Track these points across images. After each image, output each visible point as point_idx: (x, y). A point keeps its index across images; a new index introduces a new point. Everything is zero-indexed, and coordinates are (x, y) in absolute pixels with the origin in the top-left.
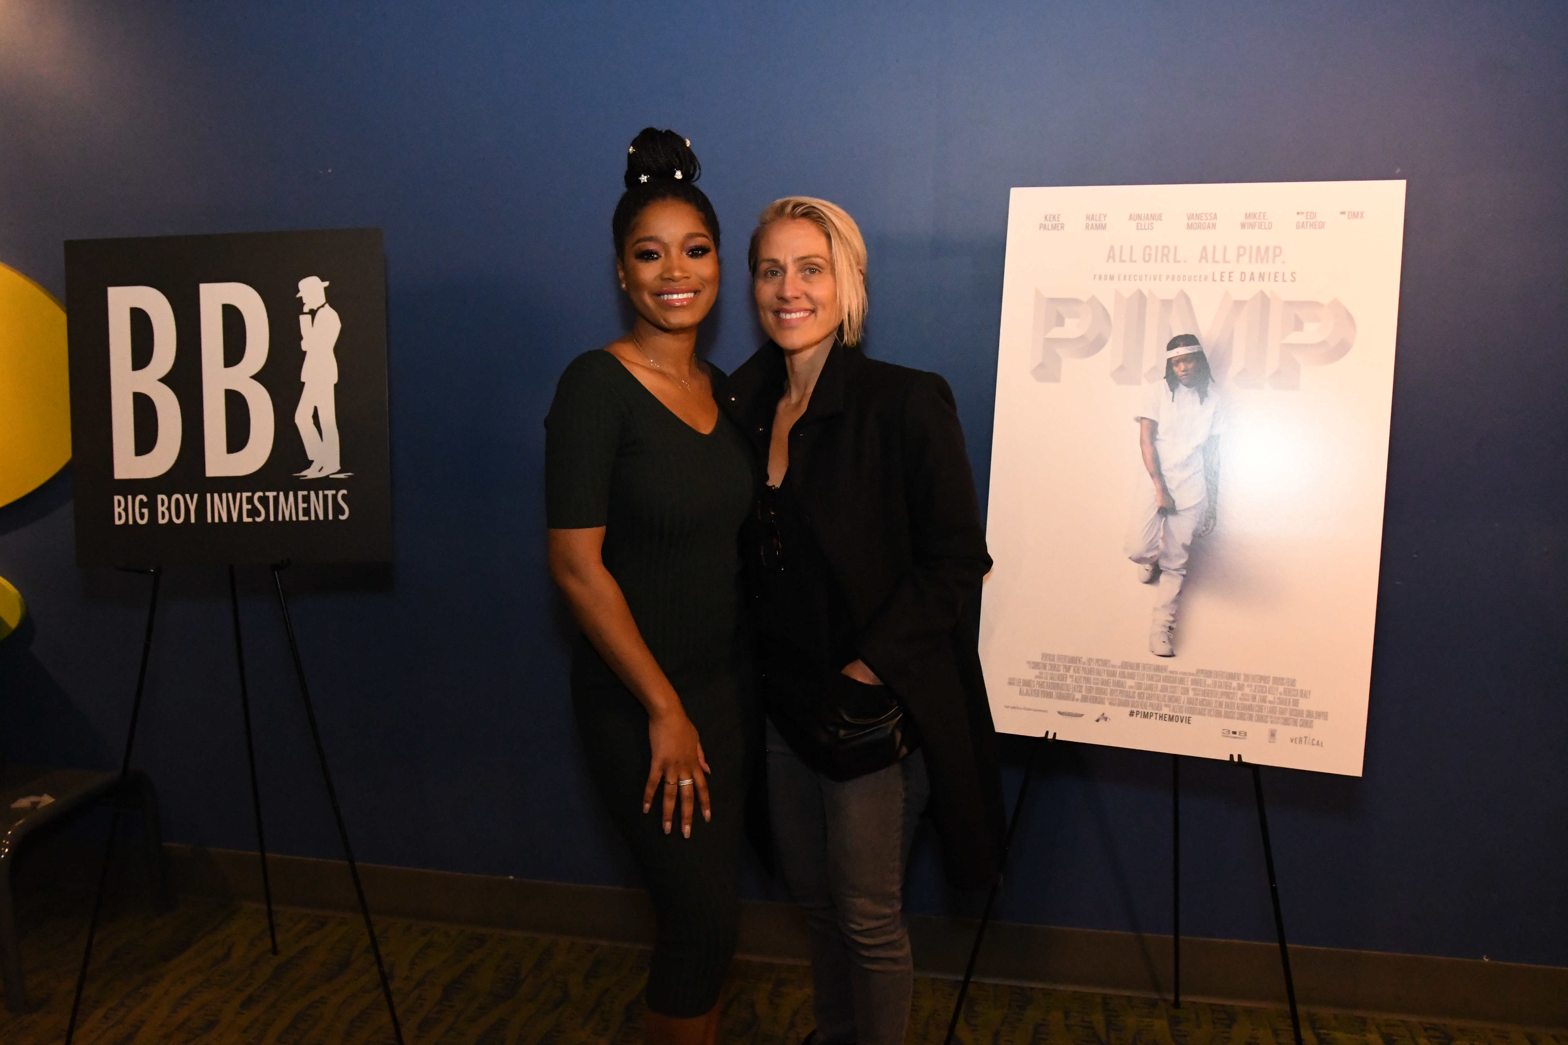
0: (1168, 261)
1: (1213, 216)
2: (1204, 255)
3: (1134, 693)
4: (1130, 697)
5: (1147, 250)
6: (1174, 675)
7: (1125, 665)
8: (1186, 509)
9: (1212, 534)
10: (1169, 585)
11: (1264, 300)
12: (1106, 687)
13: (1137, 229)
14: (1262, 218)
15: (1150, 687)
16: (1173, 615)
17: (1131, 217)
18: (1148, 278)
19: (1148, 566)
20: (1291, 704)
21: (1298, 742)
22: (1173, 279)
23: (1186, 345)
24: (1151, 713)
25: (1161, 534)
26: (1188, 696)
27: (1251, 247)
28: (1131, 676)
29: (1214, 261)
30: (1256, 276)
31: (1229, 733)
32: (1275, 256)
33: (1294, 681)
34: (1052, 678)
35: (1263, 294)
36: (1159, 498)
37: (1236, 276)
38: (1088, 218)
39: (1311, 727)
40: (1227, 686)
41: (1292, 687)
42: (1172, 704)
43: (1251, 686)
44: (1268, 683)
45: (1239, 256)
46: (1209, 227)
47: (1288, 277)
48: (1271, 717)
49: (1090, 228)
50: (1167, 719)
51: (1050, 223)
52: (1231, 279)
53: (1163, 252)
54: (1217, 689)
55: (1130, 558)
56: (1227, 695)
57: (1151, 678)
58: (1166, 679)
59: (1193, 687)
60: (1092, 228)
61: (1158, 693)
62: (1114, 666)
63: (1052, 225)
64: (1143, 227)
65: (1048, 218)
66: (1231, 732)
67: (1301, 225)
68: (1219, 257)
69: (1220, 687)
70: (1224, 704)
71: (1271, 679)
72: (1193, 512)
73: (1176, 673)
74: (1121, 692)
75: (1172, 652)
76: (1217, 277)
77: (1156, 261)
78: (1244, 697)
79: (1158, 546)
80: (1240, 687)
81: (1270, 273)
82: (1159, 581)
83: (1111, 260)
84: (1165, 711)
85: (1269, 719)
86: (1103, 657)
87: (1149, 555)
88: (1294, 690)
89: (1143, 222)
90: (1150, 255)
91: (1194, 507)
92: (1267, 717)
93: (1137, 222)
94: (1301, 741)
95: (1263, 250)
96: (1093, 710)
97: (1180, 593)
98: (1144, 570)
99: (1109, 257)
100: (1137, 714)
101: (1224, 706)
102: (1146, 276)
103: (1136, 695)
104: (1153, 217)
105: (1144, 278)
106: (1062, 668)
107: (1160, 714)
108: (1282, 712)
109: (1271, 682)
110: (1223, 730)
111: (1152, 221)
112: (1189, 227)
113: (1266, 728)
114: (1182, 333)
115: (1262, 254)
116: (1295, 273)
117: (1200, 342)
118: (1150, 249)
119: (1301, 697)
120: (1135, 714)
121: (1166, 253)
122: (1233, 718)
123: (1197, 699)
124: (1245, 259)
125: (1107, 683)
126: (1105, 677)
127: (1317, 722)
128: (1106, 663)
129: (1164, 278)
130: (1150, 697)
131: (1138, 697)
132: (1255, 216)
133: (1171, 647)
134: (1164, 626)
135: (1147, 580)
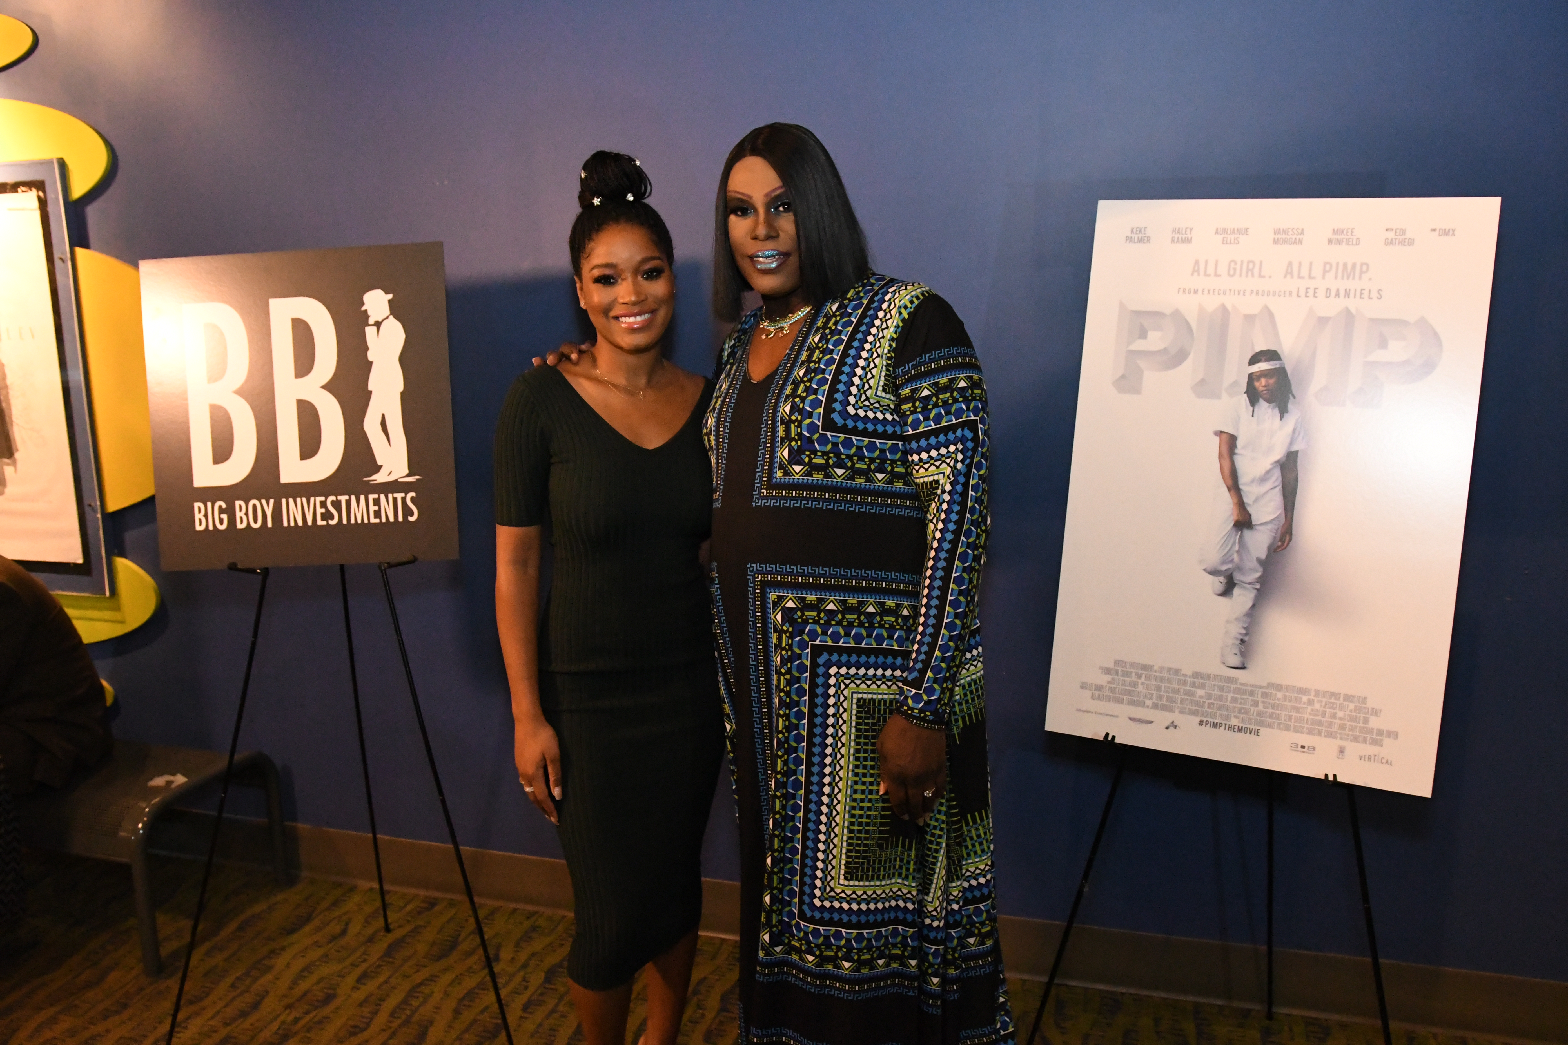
0: (1253, 275)
1: (1300, 231)
2: (1289, 271)
3: (1204, 702)
4: (1200, 707)
5: (1232, 265)
6: (1245, 688)
7: (1196, 675)
8: (1262, 524)
9: (1287, 548)
10: (1243, 598)
11: (1349, 317)
12: (1176, 696)
13: (1223, 243)
14: (1349, 235)
15: (1220, 698)
16: (1245, 628)
17: (1217, 233)
18: (1232, 292)
19: (1222, 579)
20: (1361, 722)
21: (1367, 759)
22: (1257, 293)
23: (1268, 360)
24: (1220, 723)
25: (1237, 548)
26: (1258, 709)
27: (1338, 264)
28: (1202, 686)
29: (1299, 277)
30: (1342, 293)
31: (1297, 748)
32: (1361, 272)
33: (1365, 698)
34: (1124, 684)
35: (1347, 311)
36: (1236, 512)
37: (1321, 293)
38: (1174, 231)
39: (1381, 745)
40: (1298, 700)
41: (1363, 705)
42: (1242, 716)
43: (1321, 702)
44: (1339, 700)
45: (1325, 272)
46: (1295, 243)
47: (1374, 294)
48: (1340, 734)
49: (1175, 241)
50: (1236, 730)
51: (1136, 236)
52: (1316, 295)
53: (1248, 267)
54: (1287, 703)
55: (1204, 570)
56: (1297, 710)
57: (1222, 689)
58: (1238, 691)
59: (1263, 700)
60: (1178, 241)
61: (1228, 704)
62: (1185, 676)
63: (1138, 238)
64: (1229, 242)
65: (1134, 231)
66: (1299, 746)
67: (1389, 241)
68: (1305, 272)
69: (1290, 701)
70: (1293, 717)
71: (1342, 696)
72: (1269, 527)
73: (1246, 685)
74: (1191, 701)
75: (1244, 665)
76: (1302, 293)
77: (1241, 275)
78: (1314, 712)
79: (1233, 559)
80: (1310, 702)
81: (1355, 291)
82: (1232, 594)
83: (1196, 274)
84: (1234, 722)
85: (1339, 736)
86: (1173, 666)
87: (1224, 568)
88: (1365, 708)
89: (1229, 237)
90: (1235, 269)
91: (1270, 522)
92: (1336, 733)
93: (1223, 236)
94: (1369, 758)
95: (1349, 267)
96: (1163, 718)
97: (1253, 606)
98: (1218, 583)
99: (1194, 271)
100: (1206, 724)
101: (1293, 720)
102: (1230, 290)
103: (1206, 704)
104: (1239, 231)
105: (1228, 292)
106: (1133, 674)
107: (1229, 725)
108: (1352, 729)
109: (1342, 699)
110: (1292, 744)
111: (1238, 236)
112: (1276, 242)
113: (1334, 744)
114: (1264, 349)
115: (1349, 271)
116: (1381, 291)
117: (1282, 357)
118: (1236, 264)
119: (1372, 715)
120: (1204, 724)
121: (1251, 268)
122: (1302, 733)
123: (1266, 712)
124: (1330, 276)
125: (1177, 692)
126: (1176, 686)
127: (1387, 741)
128: (1177, 672)
129: (1248, 293)
130: (1220, 708)
131: (1209, 707)
132: (1343, 232)
133: (1242, 659)
134: (1236, 638)
135: (1219, 592)
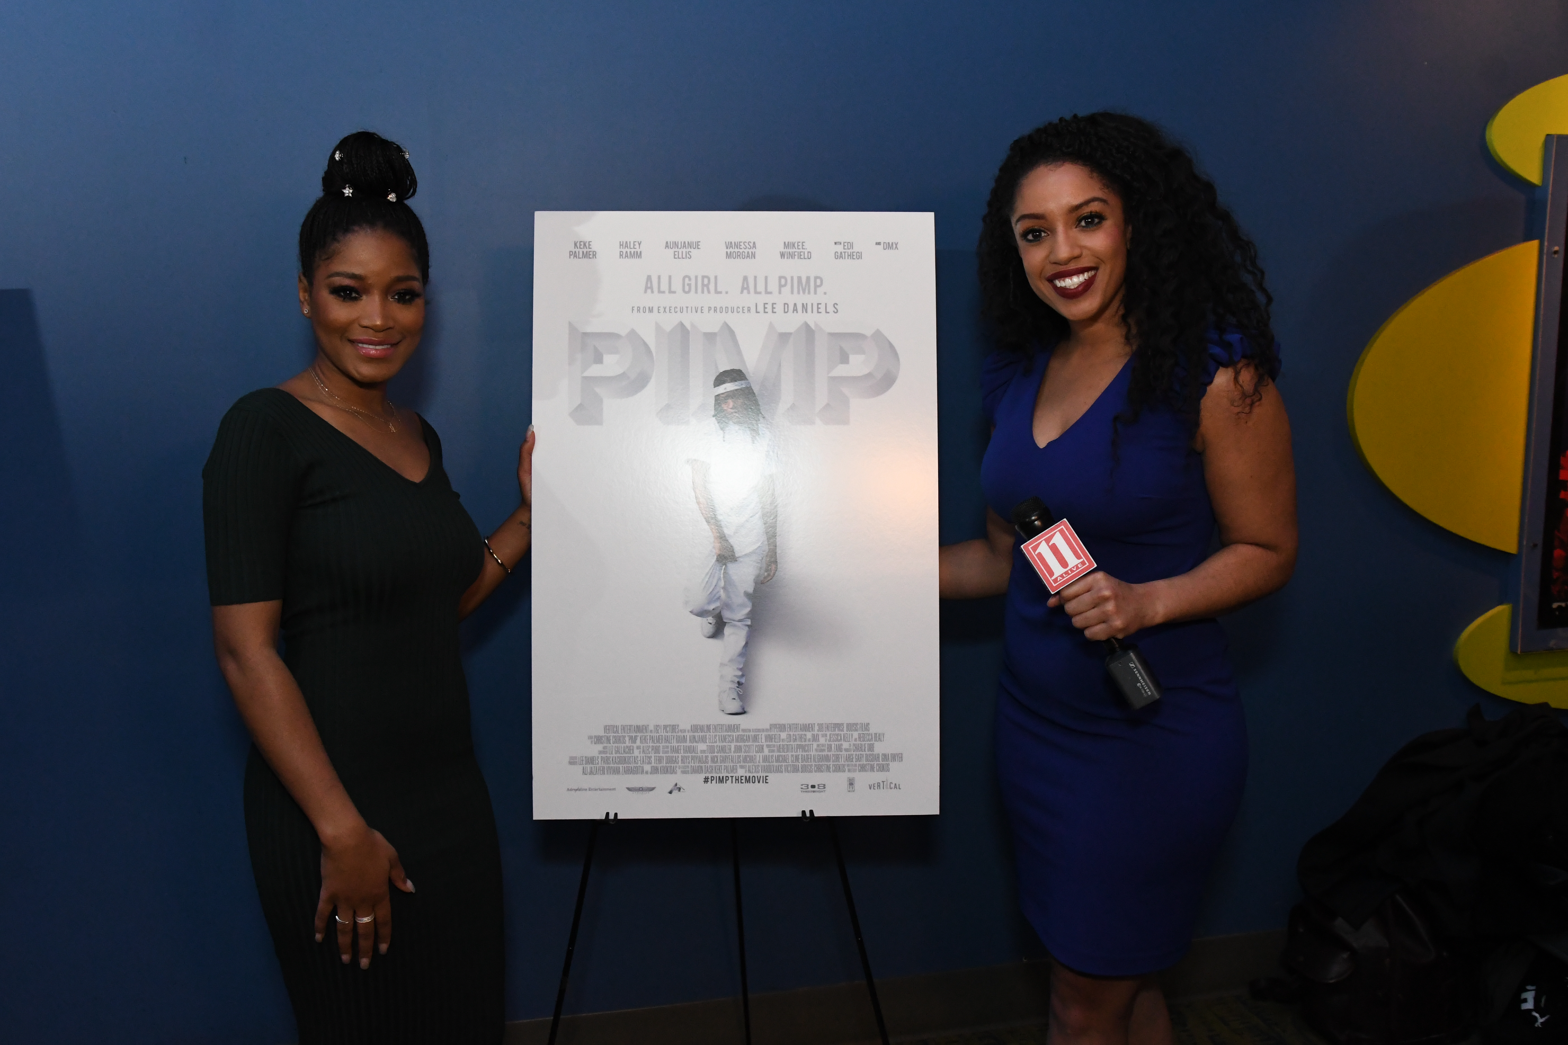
0: (709, 292)
1: (752, 245)
2: (745, 286)
3: (707, 757)
4: (703, 763)
5: (687, 280)
6: (747, 734)
7: (695, 728)
8: (746, 555)
9: (774, 579)
10: (734, 637)
11: (808, 332)
12: (677, 755)
13: (675, 258)
14: (800, 247)
15: (723, 750)
16: (741, 669)
17: (667, 246)
18: (689, 309)
19: (711, 619)
20: (866, 749)
21: (876, 788)
22: (715, 311)
23: (734, 380)
24: (726, 777)
25: (722, 584)
26: (764, 754)
27: (792, 278)
28: (703, 740)
29: (756, 292)
30: (799, 308)
31: (808, 788)
32: (816, 287)
33: (868, 724)
34: (617, 752)
35: (806, 325)
36: (718, 545)
37: (779, 308)
38: (621, 245)
39: (888, 770)
40: (802, 737)
41: (866, 732)
42: (747, 764)
43: (826, 735)
44: (842, 730)
45: (781, 286)
46: (748, 256)
47: (830, 309)
48: (848, 765)
49: (624, 256)
50: (744, 781)
51: (581, 251)
52: (775, 310)
53: (703, 281)
54: (792, 743)
55: (691, 612)
56: (803, 748)
57: (724, 739)
58: (740, 739)
59: (768, 743)
60: (627, 256)
61: (732, 754)
62: (685, 731)
63: (583, 252)
64: (680, 256)
65: (578, 245)
66: (810, 787)
67: (839, 254)
68: (761, 287)
69: (795, 740)
70: (800, 758)
71: (845, 726)
72: (753, 558)
73: (750, 731)
74: (693, 758)
75: (743, 709)
76: (761, 308)
78: (820, 748)
79: (719, 597)
80: (815, 738)
81: (812, 305)
82: (723, 634)
83: (650, 290)
84: (741, 772)
85: (846, 768)
86: (671, 722)
87: (711, 607)
88: (869, 735)
89: (680, 251)
90: (689, 285)
91: (753, 552)
92: (844, 766)
93: (674, 250)
94: (879, 786)
95: (804, 281)
96: (665, 781)
97: (747, 644)
98: (706, 624)
99: (646, 288)
100: (712, 780)
101: (800, 760)
102: (687, 308)
103: (709, 759)
104: (690, 245)
105: (685, 309)
106: (627, 739)
107: (736, 777)
108: (859, 759)
109: (845, 729)
110: (802, 785)
111: (689, 250)
112: (729, 255)
113: (843, 777)
114: (728, 368)
115: (804, 285)
116: (837, 305)
117: (747, 377)
118: (690, 279)
119: (876, 740)
120: (710, 780)
121: (706, 284)
122: (811, 772)
123: (772, 756)
124: (786, 290)
125: (677, 750)
126: (675, 744)
127: (893, 765)
128: (674, 728)
129: (706, 310)
130: (724, 760)
131: (713, 760)
132: (794, 245)
133: (741, 703)
134: (733, 682)
135: (710, 634)
